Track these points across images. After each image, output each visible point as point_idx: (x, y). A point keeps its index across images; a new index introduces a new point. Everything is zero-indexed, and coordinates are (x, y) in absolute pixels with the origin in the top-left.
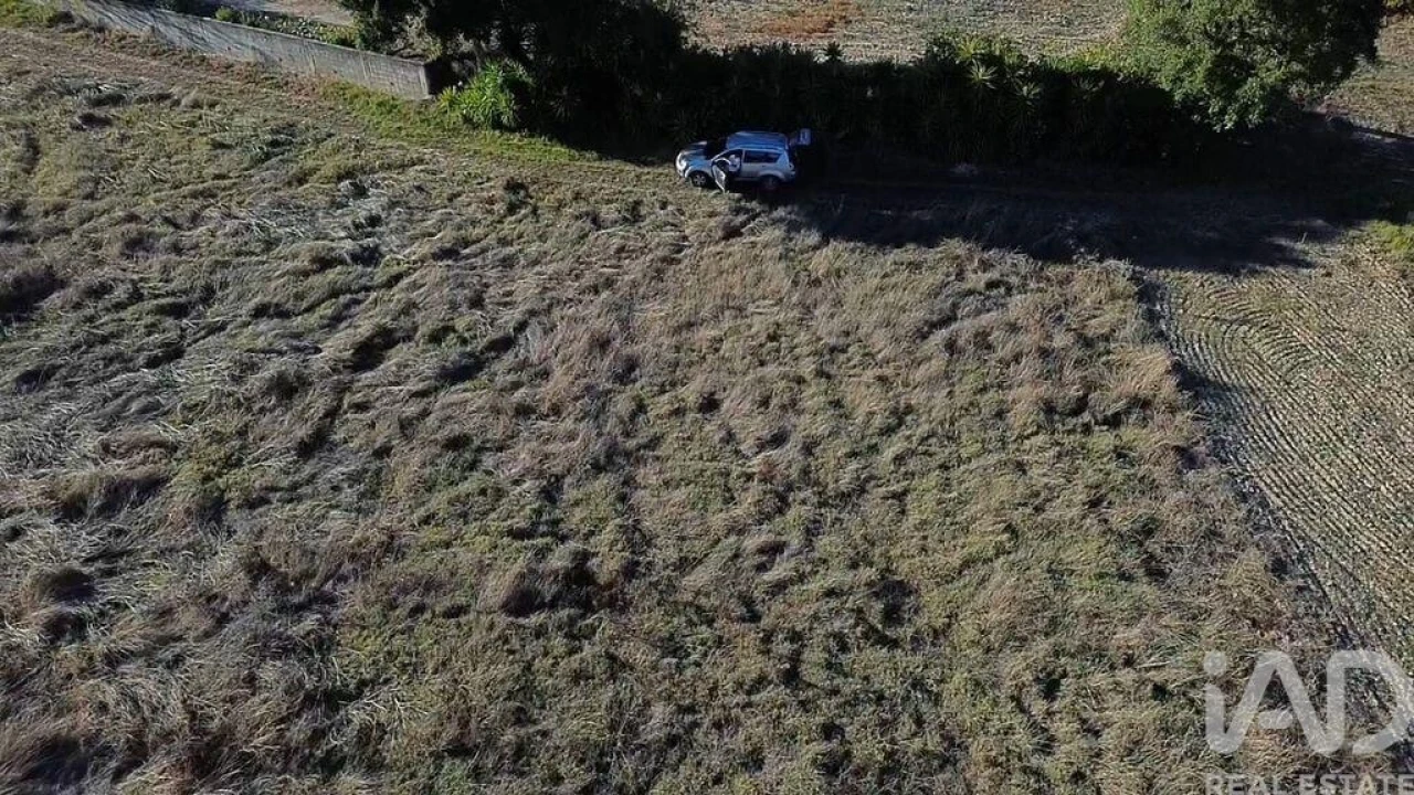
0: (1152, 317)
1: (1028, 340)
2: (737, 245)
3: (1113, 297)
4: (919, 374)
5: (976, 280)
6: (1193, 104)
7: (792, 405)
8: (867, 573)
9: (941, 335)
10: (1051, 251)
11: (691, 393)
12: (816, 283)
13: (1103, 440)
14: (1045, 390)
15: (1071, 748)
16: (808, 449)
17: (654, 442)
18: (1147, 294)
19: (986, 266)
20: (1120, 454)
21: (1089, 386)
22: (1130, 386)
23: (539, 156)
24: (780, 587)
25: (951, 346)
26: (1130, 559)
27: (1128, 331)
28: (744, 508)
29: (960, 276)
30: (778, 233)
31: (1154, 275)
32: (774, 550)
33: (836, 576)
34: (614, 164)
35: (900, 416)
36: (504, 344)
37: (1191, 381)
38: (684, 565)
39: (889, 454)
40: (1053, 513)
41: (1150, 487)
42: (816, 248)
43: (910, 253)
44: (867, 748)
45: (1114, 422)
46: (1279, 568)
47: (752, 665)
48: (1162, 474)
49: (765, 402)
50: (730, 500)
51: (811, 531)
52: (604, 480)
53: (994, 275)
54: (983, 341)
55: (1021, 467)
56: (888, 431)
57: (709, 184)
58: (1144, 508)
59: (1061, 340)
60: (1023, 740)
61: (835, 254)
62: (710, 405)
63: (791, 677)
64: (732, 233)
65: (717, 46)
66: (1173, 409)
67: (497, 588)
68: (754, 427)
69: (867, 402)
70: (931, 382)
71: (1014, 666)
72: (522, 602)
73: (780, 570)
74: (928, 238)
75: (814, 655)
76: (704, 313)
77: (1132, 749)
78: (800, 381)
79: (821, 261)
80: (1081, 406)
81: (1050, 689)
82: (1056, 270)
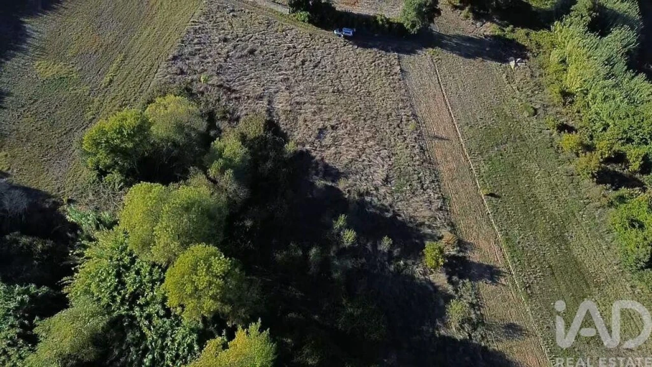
0: (399, 62)
1: (384, 65)
2: (346, 47)
3: (395, 59)
4: (371, 69)
5: (378, 55)
6: (408, 29)
7: (356, 72)
8: (367, 91)
9: (373, 64)
10: (387, 51)
11: (345, 70)
12: (357, 55)
13: (391, 77)
14: (385, 71)
15: (385, 105)
16: (359, 77)
17: (342, 76)
18: (399, 58)
19: (379, 53)
20: (393, 79)
21: (390, 71)
22: (395, 71)
23: (312, 28)
24: (358, 92)
25: (375, 65)
26: (392, 90)
27: (396, 64)
28: (353, 84)
29: (376, 55)
30: (351, 46)
31: (401, 55)
32: (357, 88)
33: (364, 91)
34: (323, 31)
35: (369, 74)
36: (319, 62)
37: (401, 70)
38: (348, 89)
39: (368, 78)
40: (385, 85)
41: (395, 83)
42: (357, 48)
43: (369, 50)
44: (368, 104)
45: (393, 75)
46: (406, 91)
47: (357, 98)
48: (397, 81)
49: (354, 72)
50: (352, 83)
51: (361, 86)
52: (337, 80)
53: (380, 55)
54: (379, 64)
55: (382, 80)
56: (368, 76)
57: (340, 36)
58: (395, 85)
59: (388, 65)
60: (381, 104)
61: (359, 50)
62: (347, 72)
63: (361, 99)
64: (345, 45)
65: (340, 10)
66: (399, 74)
67: (331, 91)
68: (353, 75)
69: (365, 72)
70: (372, 70)
71: (380, 99)
72: (333, 92)
73: (358, 90)
74: (371, 47)
75: (362, 97)
76: (344, 59)
77: (390, 104)
78: (357, 69)
79: (357, 51)
80: (389, 73)
81: (384, 100)
82: (388, 54)
